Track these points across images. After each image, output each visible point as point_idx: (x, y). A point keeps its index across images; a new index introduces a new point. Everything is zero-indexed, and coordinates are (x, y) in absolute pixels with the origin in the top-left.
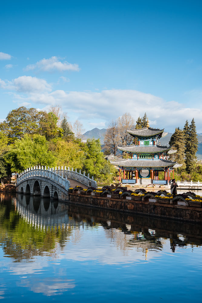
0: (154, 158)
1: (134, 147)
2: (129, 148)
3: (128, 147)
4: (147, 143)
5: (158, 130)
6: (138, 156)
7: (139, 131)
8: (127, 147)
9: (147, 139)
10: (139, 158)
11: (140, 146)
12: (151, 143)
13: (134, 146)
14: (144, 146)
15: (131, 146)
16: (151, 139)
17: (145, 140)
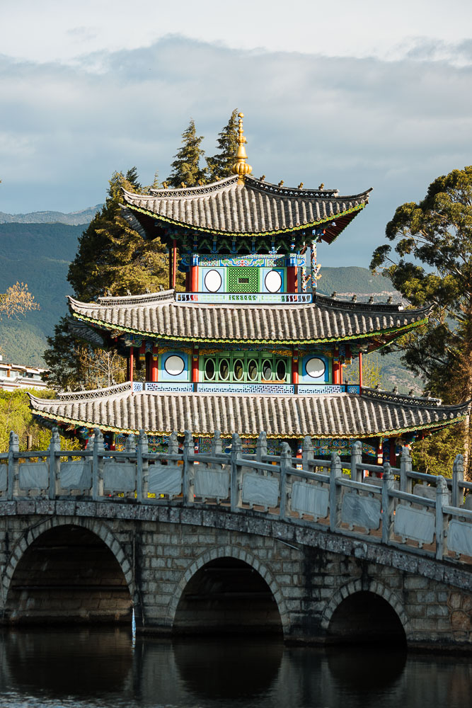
0: (300, 379)
1: (166, 303)
2: (140, 308)
3: (134, 302)
4: (245, 282)
5: (328, 196)
6: (195, 366)
7: (195, 198)
8: (129, 307)
9: (244, 252)
10: (201, 374)
11: (201, 298)
12: (274, 281)
13: (164, 297)
14: (226, 299)
15: (150, 300)
16: (274, 255)
17: (229, 262)
